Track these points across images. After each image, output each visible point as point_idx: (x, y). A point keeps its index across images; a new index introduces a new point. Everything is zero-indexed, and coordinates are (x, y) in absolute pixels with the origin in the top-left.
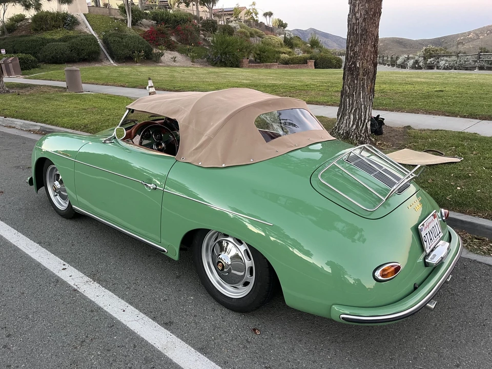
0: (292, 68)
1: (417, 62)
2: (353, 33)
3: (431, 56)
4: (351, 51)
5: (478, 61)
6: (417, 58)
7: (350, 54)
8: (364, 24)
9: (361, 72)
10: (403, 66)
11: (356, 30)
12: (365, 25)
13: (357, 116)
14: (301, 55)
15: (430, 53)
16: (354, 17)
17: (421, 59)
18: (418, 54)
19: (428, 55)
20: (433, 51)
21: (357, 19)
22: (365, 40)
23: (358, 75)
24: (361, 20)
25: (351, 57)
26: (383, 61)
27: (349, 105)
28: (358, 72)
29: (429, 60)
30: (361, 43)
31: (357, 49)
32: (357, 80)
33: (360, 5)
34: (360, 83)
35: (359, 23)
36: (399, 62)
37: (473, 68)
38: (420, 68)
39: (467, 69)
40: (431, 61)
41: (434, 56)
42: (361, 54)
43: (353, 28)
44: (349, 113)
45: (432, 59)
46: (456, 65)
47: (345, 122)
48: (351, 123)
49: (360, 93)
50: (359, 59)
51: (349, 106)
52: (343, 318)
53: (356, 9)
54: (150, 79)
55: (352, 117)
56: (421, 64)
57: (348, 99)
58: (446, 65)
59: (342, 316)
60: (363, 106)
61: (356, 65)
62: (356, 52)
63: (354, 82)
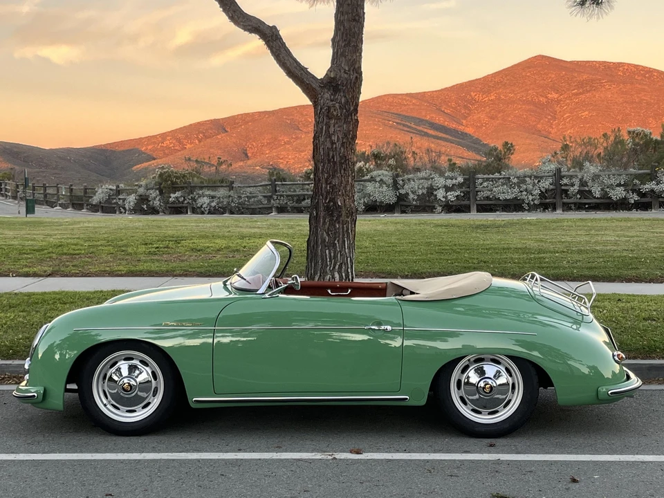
1: (143, 199)
2: (329, 161)
3: (175, 190)
4: (327, 184)
5: (275, 197)
6: (141, 191)
7: (326, 187)
8: (342, 149)
9: (344, 213)
10: (108, 207)
11: (333, 157)
12: (344, 152)
13: (344, 274)
15: (173, 183)
16: (328, 139)
17: (154, 194)
18: (143, 183)
19: (167, 183)
20: (177, 178)
21: (333, 143)
22: (344, 170)
23: (340, 216)
24: (338, 145)
25: (328, 193)
26: (45, 196)
27: (330, 258)
28: (340, 212)
29: (172, 195)
30: (341, 173)
31: (336, 181)
32: (339, 223)
33: (336, 126)
34: (343, 228)
35: (336, 148)
36: (95, 199)
37: (265, 210)
38: (154, 211)
39: (253, 212)
40: (177, 198)
41: (183, 188)
42: (342, 188)
43: (329, 155)
44: (332, 272)
45: (178, 194)
46: (233, 205)
49: (345, 241)
50: (340, 195)
51: (331, 261)
53: (332, 130)
55: (337, 275)
56: (157, 203)
57: (327, 251)
58: (213, 204)
59: (609, 392)
60: (349, 259)
61: (335, 203)
62: (335, 185)
63: (335, 226)
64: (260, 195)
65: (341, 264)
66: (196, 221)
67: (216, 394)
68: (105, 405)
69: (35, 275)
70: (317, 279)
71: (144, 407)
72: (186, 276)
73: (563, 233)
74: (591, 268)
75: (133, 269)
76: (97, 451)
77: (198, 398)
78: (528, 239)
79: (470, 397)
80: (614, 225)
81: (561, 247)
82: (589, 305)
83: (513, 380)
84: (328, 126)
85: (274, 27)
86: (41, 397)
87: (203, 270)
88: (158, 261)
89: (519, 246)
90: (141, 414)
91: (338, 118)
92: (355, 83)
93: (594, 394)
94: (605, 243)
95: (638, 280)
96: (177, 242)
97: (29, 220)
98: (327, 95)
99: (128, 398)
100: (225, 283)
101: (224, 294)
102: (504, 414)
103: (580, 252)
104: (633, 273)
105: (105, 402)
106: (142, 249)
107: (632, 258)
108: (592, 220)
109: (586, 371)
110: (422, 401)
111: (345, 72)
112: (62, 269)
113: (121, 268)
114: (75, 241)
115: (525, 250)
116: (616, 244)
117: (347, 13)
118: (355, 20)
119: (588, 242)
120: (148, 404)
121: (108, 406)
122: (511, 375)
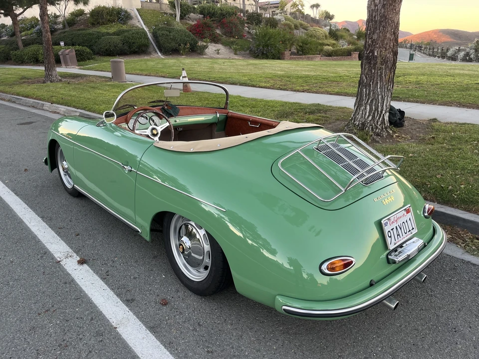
0: (335, 60)
4: (369, 39)
6: (468, 50)
7: (369, 42)
8: (383, 11)
9: (379, 61)
10: (453, 58)
11: (375, 17)
12: (385, 12)
13: (374, 107)
14: (345, 47)
16: (373, 3)
17: (472, 51)
18: (470, 46)
21: (376, 5)
22: (384, 27)
23: (375, 64)
24: (380, 6)
25: (369, 45)
27: (366, 95)
28: (376, 60)
30: (379, 30)
31: (375, 37)
32: (375, 69)
34: (377, 72)
35: (377, 9)
36: (449, 54)
42: (379, 42)
44: (366, 104)
47: (361, 113)
48: (367, 114)
49: (378, 83)
50: (377, 47)
51: (366, 97)
52: (284, 309)
54: (183, 69)
55: (368, 107)
56: (472, 56)
57: (364, 90)
59: (284, 307)
60: (380, 96)
61: (373, 53)
62: (374, 40)
63: (371, 71)
65: (373, 100)
83: (209, 248)
93: (271, 300)
110: (148, 238)
122: (207, 243)
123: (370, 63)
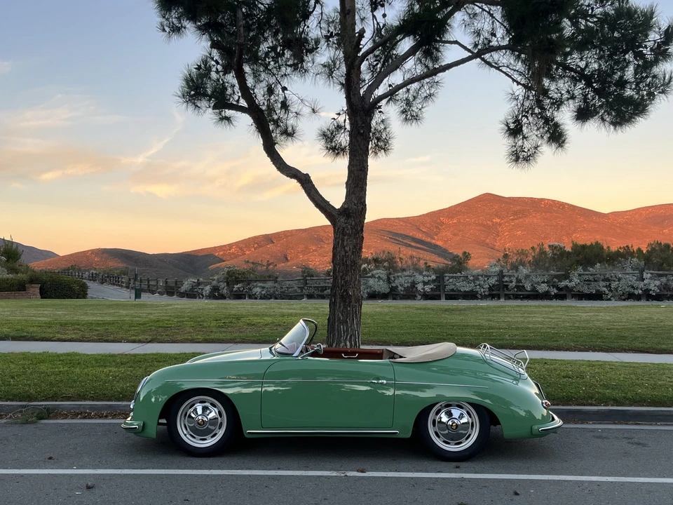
1: (215, 289)
2: (343, 264)
3: (237, 282)
4: (342, 280)
5: (306, 288)
8: (352, 256)
10: (191, 294)
11: (346, 262)
12: (354, 258)
13: (353, 343)
15: (236, 278)
17: (223, 285)
18: (216, 278)
19: (233, 277)
20: (239, 274)
21: (346, 252)
22: (354, 270)
23: (350, 302)
24: (350, 253)
25: (342, 286)
26: (149, 286)
27: (344, 331)
28: (351, 299)
29: (236, 286)
30: (351, 272)
31: (348, 278)
32: (350, 307)
33: (349, 240)
34: (353, 310)
35: (348, 255)
36: (182, 288)
37: (299, 297)
38: (222, 297)
39: (291, 298)
40: (238, 288)
41: (242, 281)
42: (352, 283)
43: (343, 260)
44: (345, 341)
45: (239, 285)
46: (277, 293)
49: (354, 319)
50: (350, 288)
52: (541, 430)
53: (345, 243)
55: (348, 343)
57: (342, 326)
58: (263, 292)
61: (348, 293)
62: (347, 281)
63: (347, 309)
64: (295, 286)
65: (351, 336)
66: (251, 304)
67: (263, 428)
68: (185, 435)
69: (140, 341)
70: (334, 345)
71: (212, 437)
72: (243, 342)
73: (505, 315)
74: (525, 340)
75: (207, 337)
76: (178, 468)
77: (250, 431)
78: (481, 319)
79: (442, 432)
80: (540, 310)
81: (504, 325)
82: (524, 367)
83: (472, 420)
84: (343, 241)
85: (307, 174)
86: (141, 429)
87: (255, 339)
88: (224, 332)
89: (475, 324)
90: (210, 442)
91: (350, 235)
92: (361, 212)
93: (530, 431)
94: (534, 323)
95: (558, 349)
96: (238, 319)
97: (137, 303)
98: (342, 220)
99: (201, 430)
100: (270, 349)
101: (269, 357)
102: (466, 444)
103: (517, 329)
104: (555, 344)
105: (185, 432)
106: (214, 323)
107: (553, 334)
108: (525, 306)
109: (523, 414)
110: (408, 435)
111: (355, 205)
112: (158, 337)
113: (199, 337)
114: (168, 318)
115: (479, 327)
116: (542, 323)
117: (356, 165)
118: (361, 170)
119: (523, 322)
120: (216, 434)
121: (188, 436)
122: (470, 417)
123: (345, 301)
